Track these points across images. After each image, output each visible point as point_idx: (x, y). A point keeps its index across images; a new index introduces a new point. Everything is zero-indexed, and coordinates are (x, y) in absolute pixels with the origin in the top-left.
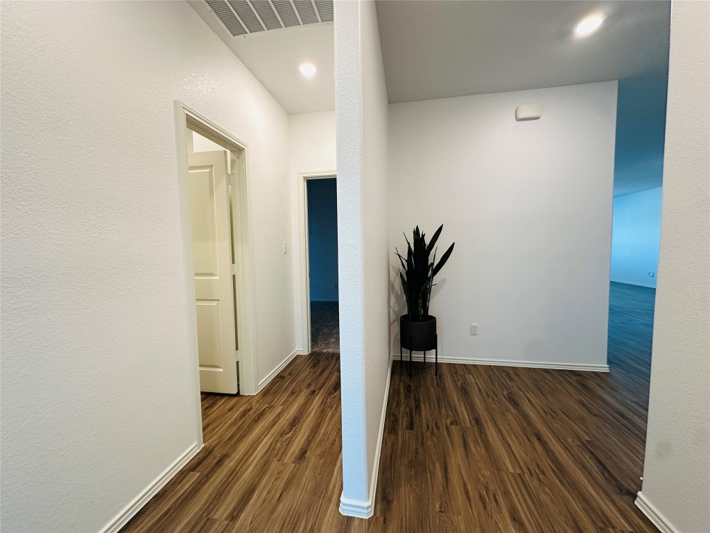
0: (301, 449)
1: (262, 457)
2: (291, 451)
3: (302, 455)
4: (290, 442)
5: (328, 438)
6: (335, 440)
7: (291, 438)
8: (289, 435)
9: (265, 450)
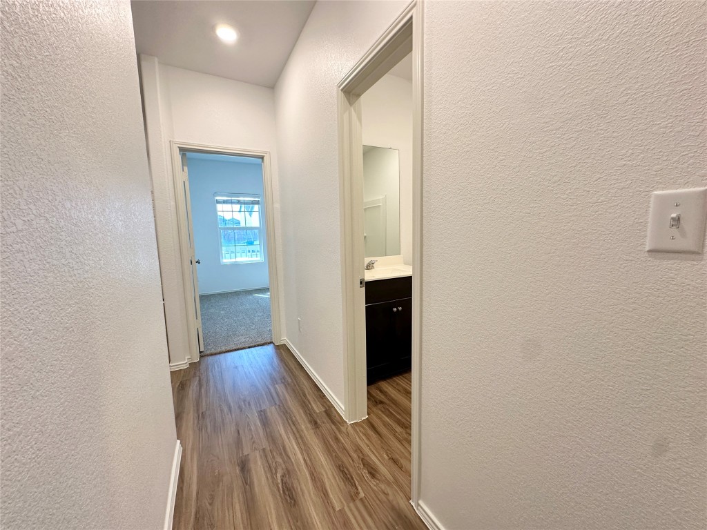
0: (249, 471)
1: (283, 443)
2: (259, 463)
3: (244, 466)
4: (271, 470)
5: (223, 502)
6: (210, 504)
7: (273, 475)
8: (279, 476)
9: (288, 449)
